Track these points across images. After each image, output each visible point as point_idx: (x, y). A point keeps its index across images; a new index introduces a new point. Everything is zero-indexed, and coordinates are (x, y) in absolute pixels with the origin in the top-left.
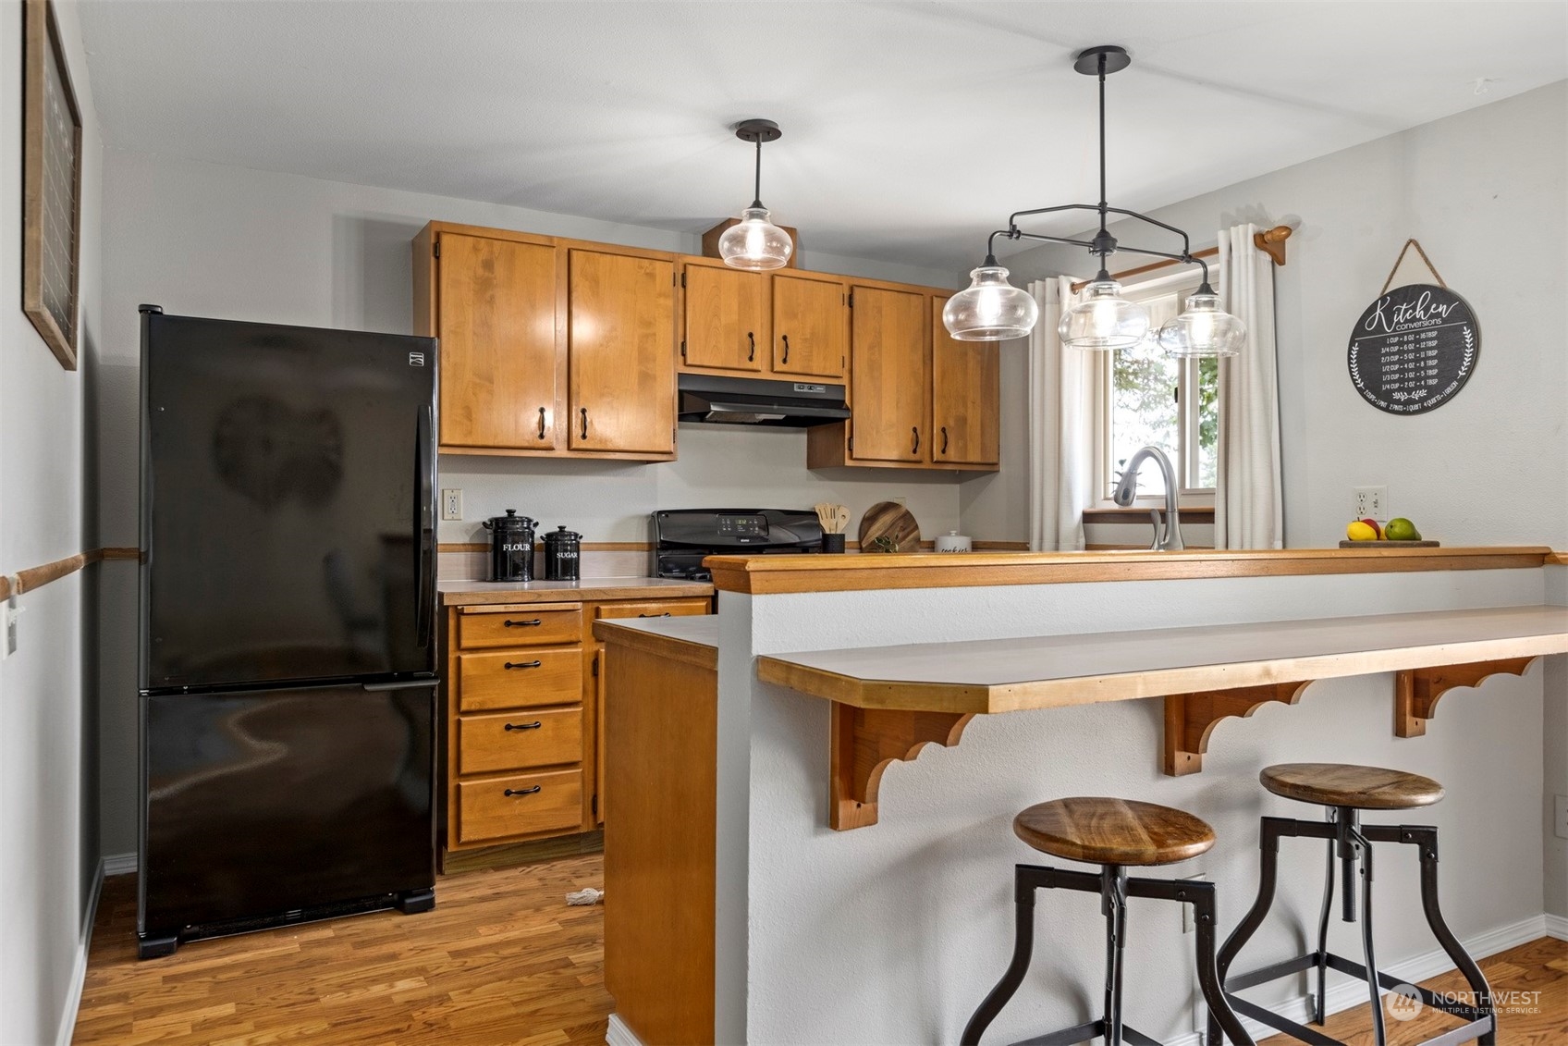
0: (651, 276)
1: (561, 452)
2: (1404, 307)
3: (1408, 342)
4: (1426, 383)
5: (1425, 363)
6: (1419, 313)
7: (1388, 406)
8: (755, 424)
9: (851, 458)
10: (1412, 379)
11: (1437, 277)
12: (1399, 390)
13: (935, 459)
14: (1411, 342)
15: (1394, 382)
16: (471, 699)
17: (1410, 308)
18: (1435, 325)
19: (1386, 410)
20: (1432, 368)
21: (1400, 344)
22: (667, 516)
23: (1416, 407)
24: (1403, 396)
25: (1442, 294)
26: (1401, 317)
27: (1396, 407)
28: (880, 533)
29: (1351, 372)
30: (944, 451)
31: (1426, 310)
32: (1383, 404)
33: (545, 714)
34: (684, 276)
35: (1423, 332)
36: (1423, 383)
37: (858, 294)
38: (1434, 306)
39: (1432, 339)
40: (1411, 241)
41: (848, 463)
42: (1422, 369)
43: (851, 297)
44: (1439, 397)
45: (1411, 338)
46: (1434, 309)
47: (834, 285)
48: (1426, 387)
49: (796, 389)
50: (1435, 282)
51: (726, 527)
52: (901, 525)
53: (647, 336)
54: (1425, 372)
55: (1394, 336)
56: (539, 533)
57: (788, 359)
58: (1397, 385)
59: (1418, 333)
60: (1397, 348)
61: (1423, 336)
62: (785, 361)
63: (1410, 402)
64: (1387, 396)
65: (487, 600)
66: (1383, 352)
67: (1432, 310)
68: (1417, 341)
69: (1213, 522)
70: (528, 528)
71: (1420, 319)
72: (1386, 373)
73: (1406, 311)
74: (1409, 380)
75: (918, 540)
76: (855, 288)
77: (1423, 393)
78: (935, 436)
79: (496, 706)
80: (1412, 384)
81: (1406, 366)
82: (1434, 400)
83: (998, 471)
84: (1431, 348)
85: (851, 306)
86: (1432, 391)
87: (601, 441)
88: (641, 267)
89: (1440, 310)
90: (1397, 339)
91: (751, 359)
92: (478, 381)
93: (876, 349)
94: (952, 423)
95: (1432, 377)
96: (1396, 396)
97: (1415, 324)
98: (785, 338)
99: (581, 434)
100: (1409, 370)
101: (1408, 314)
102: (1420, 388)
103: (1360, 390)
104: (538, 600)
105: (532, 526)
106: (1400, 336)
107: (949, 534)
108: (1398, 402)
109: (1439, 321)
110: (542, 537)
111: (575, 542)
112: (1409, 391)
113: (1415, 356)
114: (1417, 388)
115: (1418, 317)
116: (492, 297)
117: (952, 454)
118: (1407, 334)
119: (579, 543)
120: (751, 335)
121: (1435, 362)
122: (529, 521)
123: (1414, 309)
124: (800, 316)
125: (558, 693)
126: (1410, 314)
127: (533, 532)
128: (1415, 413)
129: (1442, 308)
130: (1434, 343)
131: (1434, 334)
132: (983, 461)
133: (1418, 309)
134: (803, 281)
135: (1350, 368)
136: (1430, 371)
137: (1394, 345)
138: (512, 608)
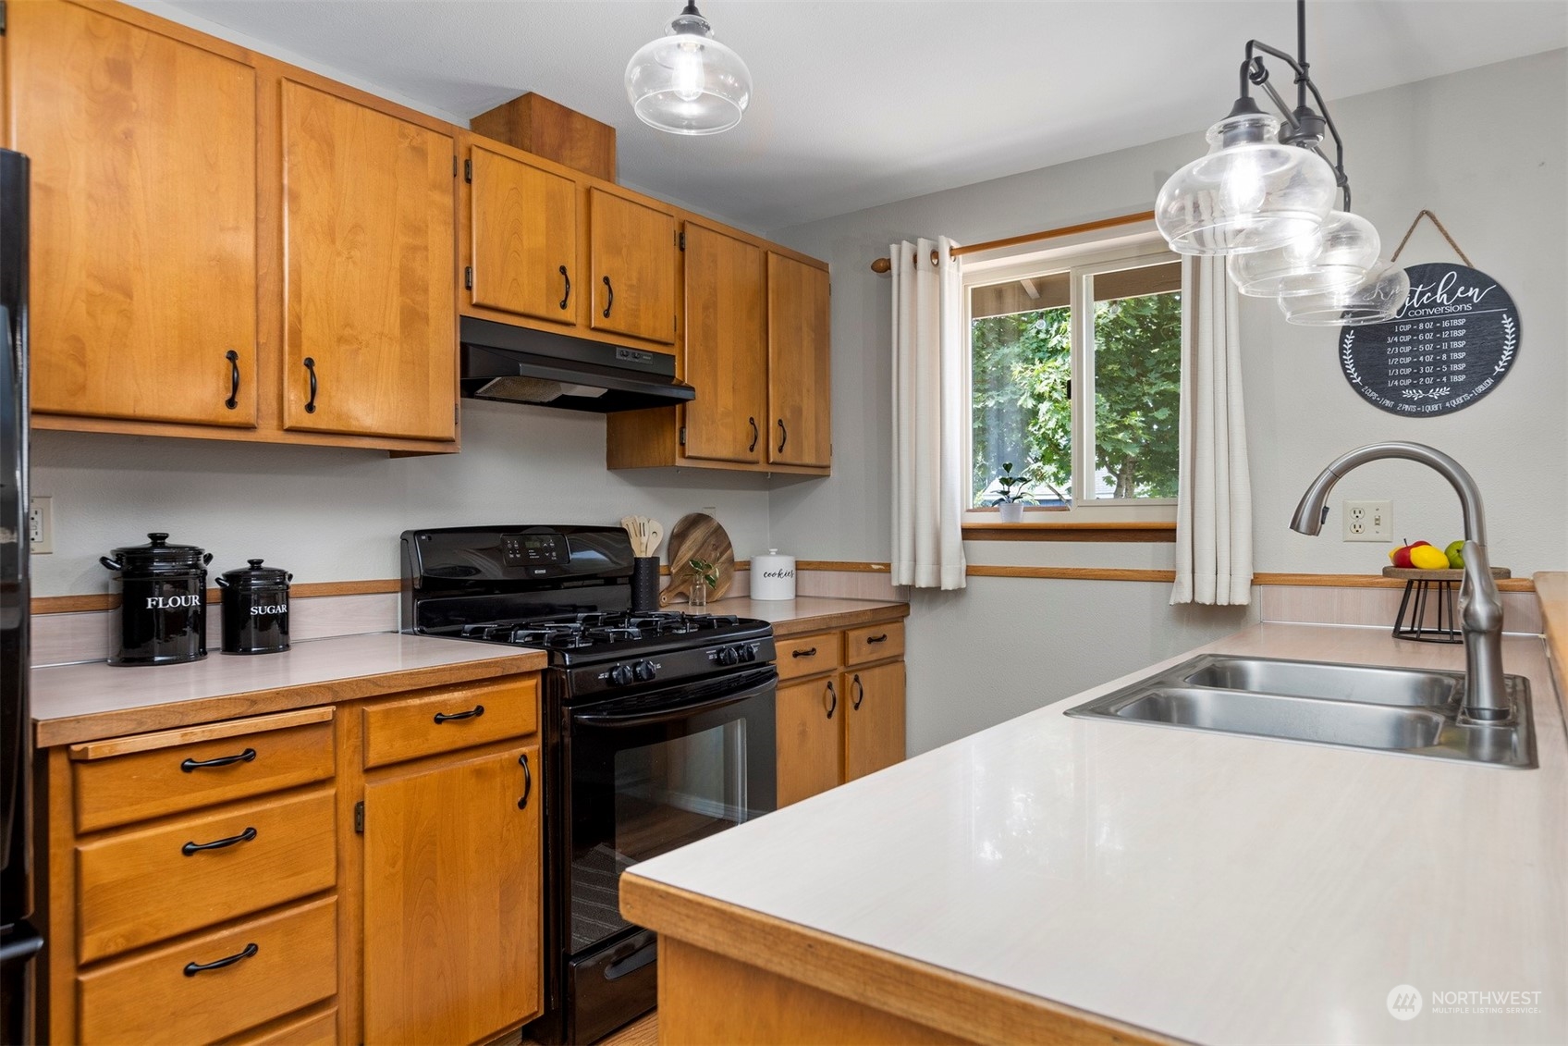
0: (420, 152)
1: (268, 433)
2: (1420, 289)
3: (1424, 331)
4: (1448, 379)
5: (1449, 357)
6: (1441, 297)
7: (1395, 406)
8: (542, 404)
9: (683, 455)
10: (1429, 375)
11: (1462, 256)
12: (1412, 386)
13: (771, 460)
14: (1429, 331)
15: (1405, 377)
16: (105, 934)
17: (1429, 291)
18: (1463, 311)
19: (1393, 410)
20: (1458, 361)
21: (1413, 332)
22: (430, 538)
23: (1435, 407)
24: (1417, 395)
25: (1470, 276)
26: (1415, 300)
27: (1407, 407)
28: (691, 553)
29: (1343, 365)
30: (780, 450)
31: (1451, 294)
32: (1388, 403)
33: (266, 926)
34: (468, 164)
35: (1445, 319)
36: (1445, 379)
37: (690, 234)
38: (1462, 288)
39: (1458, 328)
40: (1422, 214)
41: (680, 462)
42: (1444, 362)
43: (682, 237)
44: (1467, 397)
45: (1429, 326)
46: (1462, 293)
47: (665, 216)
48: (1448, 384)
49: (618, 357)
50: (1461, 262)
51: (514, 553)
52: (712, 542)
53: (415, 249)
54: (1448, 367)
55: (1405, 324)
56: (216, 570)
57: (611, 311)
58: (1408, 382)
59: (1440, 321)
60: (1408, 338)
61: (1446, 324)
62: (607, 315)
63: (1426, 401)
64: (1396, 394)
65: (141, 723)
66: (1390, 341)
67: (1459, 294)
68: (1439, 330)
69: (1175, 541)
70: (195, 566)
71: (1442, 304)
72: (1394, 366)
73: (1422, 294)
74: (1425, 375)
75: (731, 561)
76: (688, 225)
77: (1445, 391)
78: (771, 431)
79: (164, 934)
80: (1429, 381)
81: (1421, 359)
82: (1460, 400)
83: (829, 476)
84: (1457, 339)
85: (682, 249)
86: (1456, 389)
87: (339, 417)
88: (403, 135)
89: (1470, 294)
90: (1409, 327)
91: (564, 306)
92: (98, 289)
93: (711, 310)
94: (788, 415)
95: (1459, 373)
96: (1407, 394)
97: (1435, 310)
98: (606, 280)
99: (305, 402)
100: (1425, 364)
101: (1425, 298)
102: (1441, 385)
103: (1355, 386)
104: (250, 711)
105: (202, 561)
106: (1412, 323)
107: (768, 553)
108: (1410, 401)
109: (1468, 307)
110: (217, 580)
111: (277, 585)
112: (1426, 388)
113: (1434, 348)
114: (1435, 385)
115: (1439, 301)
116: (128, 135)
117: (788, 455)
118: (1424, 321)
119: (288, 587)
120: (563, 270)
121: (1462, 355)
122: (198, 552)
123: (1434, 291)
124: (624, 251)
125: (291, 879)
126: (1428, 298)
127: (205, 572)
128: (1433, 414)
129: (1473, 292)
130: (1462, 333)
131: (1462, 322)
132: (818, 464)
133: (1439, 293)
134: (628, 203)
135: (1342, 361)
136: (1455, 366)
137: (1405, 333)
138: (198, 734)
